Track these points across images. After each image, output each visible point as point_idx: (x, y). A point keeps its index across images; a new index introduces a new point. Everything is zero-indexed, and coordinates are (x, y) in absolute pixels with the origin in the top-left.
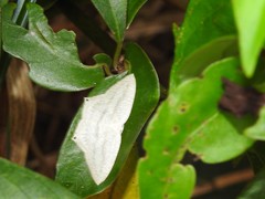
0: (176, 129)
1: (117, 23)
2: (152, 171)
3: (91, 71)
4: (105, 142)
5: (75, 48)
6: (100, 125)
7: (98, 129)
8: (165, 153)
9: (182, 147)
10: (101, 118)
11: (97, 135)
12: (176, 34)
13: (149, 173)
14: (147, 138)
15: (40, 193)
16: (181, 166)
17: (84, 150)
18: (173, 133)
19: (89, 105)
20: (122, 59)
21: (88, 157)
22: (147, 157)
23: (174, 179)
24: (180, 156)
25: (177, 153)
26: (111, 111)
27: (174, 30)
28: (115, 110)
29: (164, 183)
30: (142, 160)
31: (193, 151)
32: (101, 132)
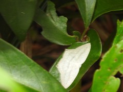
0: (116, 60)
1: (87, 19)
2: (101, 77)
3: (71, 38)
4: (71, 71)
5: (66, 26)
6: (71, 62)
7: (69, 64)
8: (109, 70)
9: (117, 69)
10: (72, 59)
11: (68, 67)
12: (118, 25)
13: (99, 78)
14: (102, 61)
15: (44, 79)
16: (114, 78)
17: (61, 73)
18: (115, 62)
19: (67, 53)
20: (85, 36)
21: (62, 76)
22: (100, 70)
23: (110, 83)
24: (115, 73)
25: (114, 72)
26: (77, 57)
27: (118, 23)
28: (79, 57)
29: (105, 84)
30: (97, 70)
31: (121, 72)
32: (70, 66)
